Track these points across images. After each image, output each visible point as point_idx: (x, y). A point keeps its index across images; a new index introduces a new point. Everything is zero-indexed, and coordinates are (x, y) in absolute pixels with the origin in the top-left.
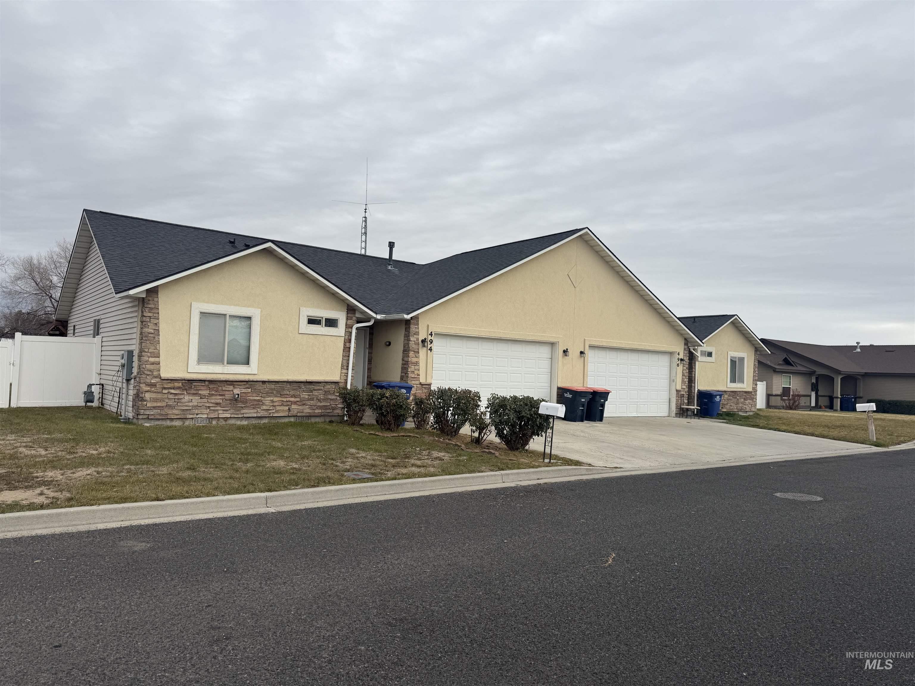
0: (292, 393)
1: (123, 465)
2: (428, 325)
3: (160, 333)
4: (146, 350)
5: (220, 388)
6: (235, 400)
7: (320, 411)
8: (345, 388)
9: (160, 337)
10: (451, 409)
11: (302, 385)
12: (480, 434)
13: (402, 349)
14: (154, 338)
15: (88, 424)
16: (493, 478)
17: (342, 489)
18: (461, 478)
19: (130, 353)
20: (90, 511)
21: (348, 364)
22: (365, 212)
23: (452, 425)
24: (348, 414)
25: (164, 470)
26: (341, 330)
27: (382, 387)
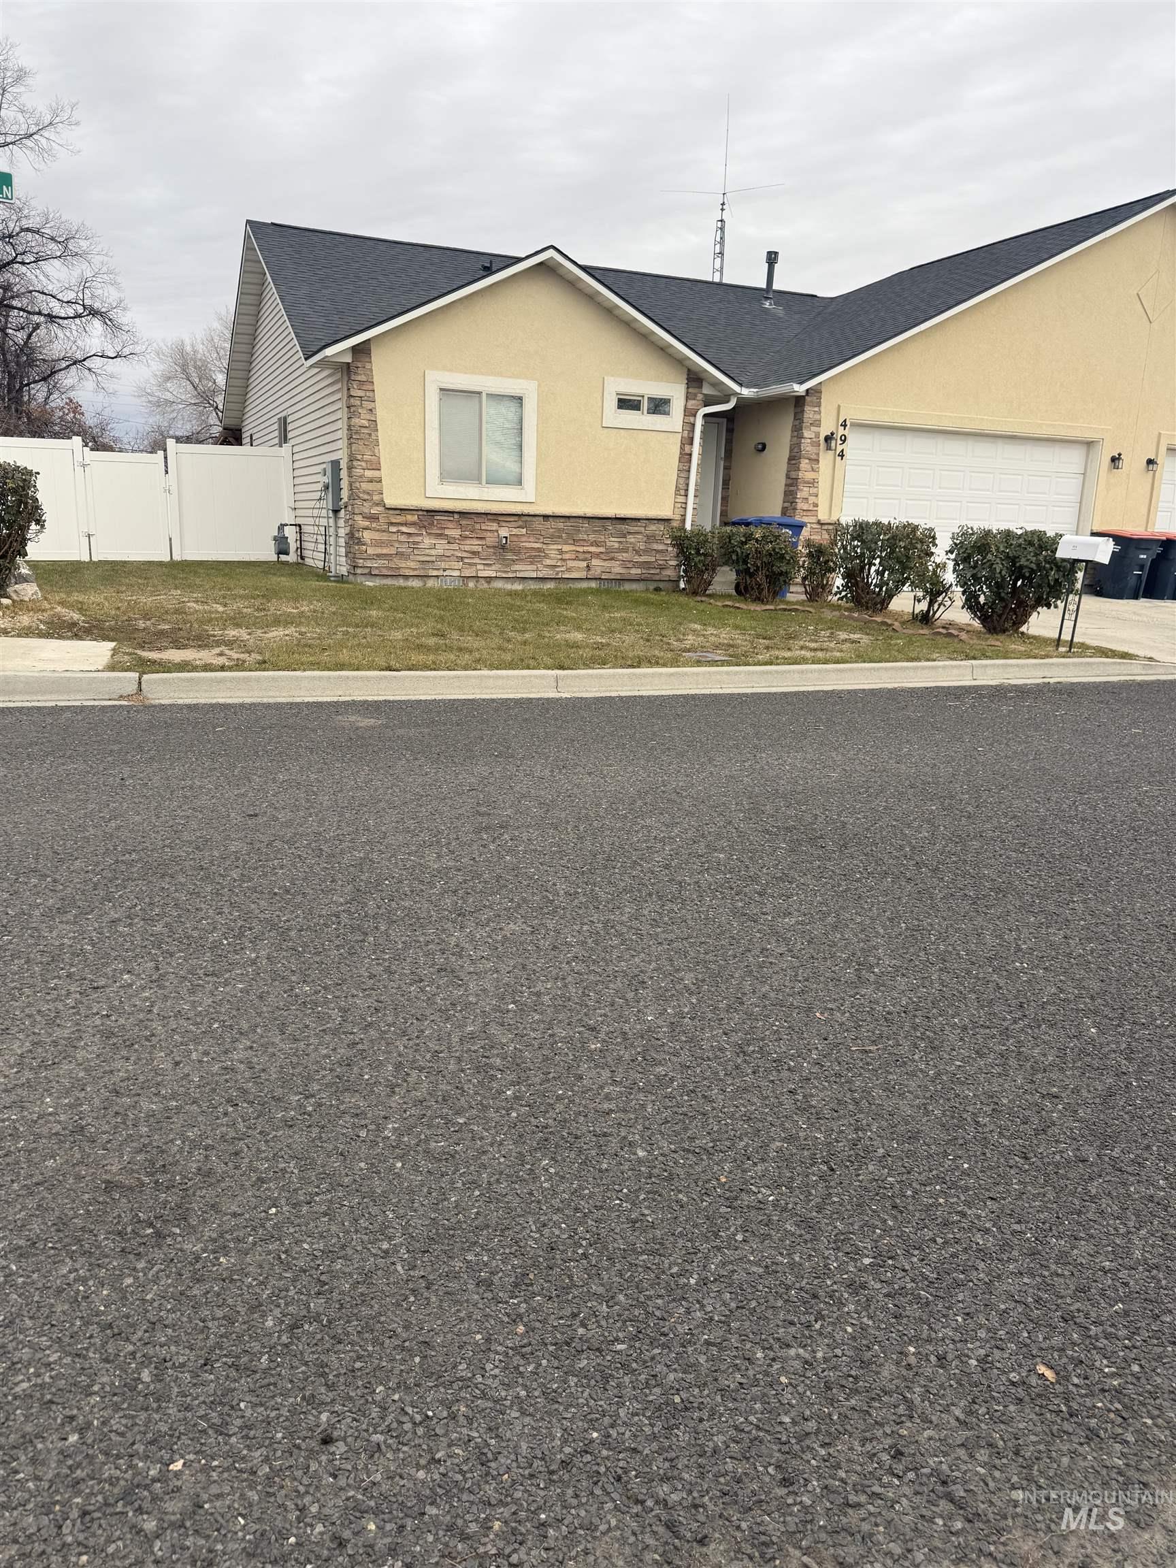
0: (592, 537)
1: (336, 626)
2: (839, 406)
3: (379, 427)
4: (359, 457)
5: (478, 526)
6: (502, 547)
7: (639, 571)
8: (683, 529)
9: (380, 434)
10: (877, 561)
11: (608, 523)
12: (931, 604)
13: (785, 454)
14: (370, 435)
15: (285, 581)
16: (955, 671)
17: (677, 673)
18: (892, 668)
19: (335, 465)
20: (292, 678)
21: (687, 485)
22: (722, 210)
23: (877, 590)
24: (687, 576)
25: (398, 635)
26: (675, 420)
27: (747, 524)
